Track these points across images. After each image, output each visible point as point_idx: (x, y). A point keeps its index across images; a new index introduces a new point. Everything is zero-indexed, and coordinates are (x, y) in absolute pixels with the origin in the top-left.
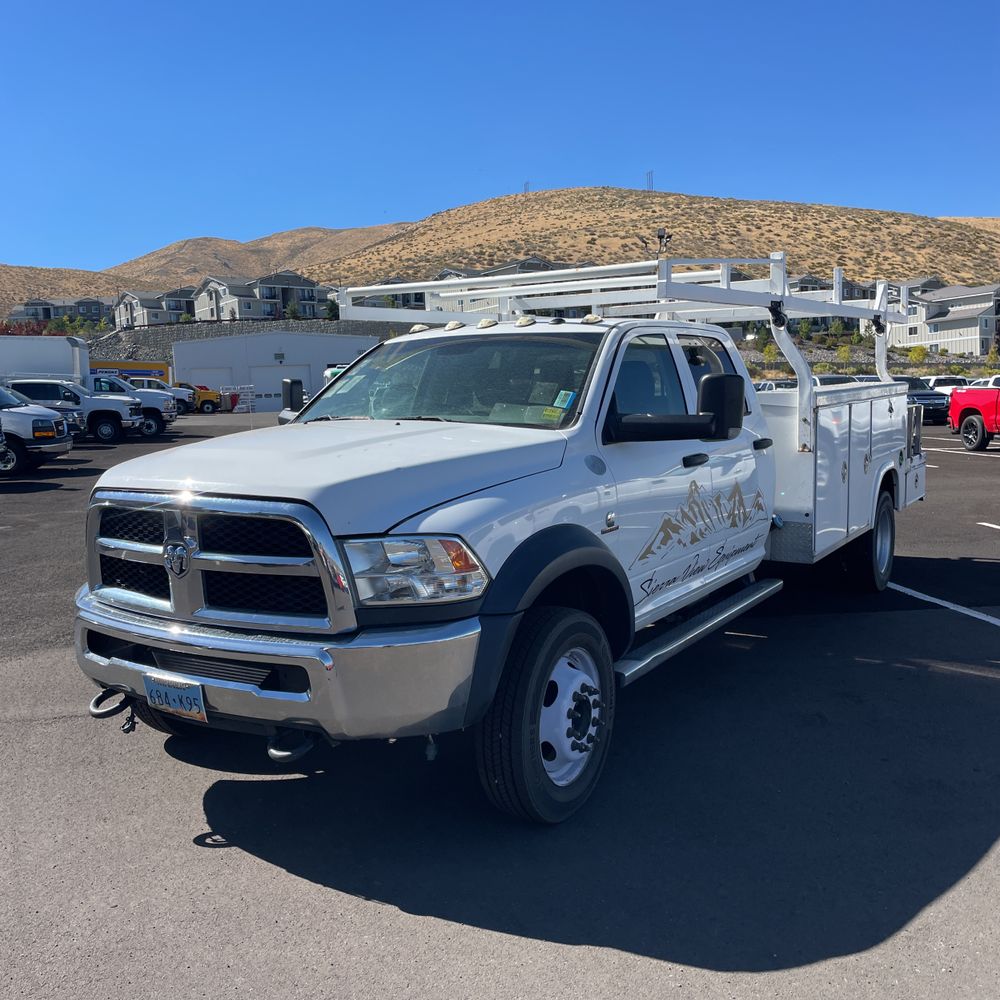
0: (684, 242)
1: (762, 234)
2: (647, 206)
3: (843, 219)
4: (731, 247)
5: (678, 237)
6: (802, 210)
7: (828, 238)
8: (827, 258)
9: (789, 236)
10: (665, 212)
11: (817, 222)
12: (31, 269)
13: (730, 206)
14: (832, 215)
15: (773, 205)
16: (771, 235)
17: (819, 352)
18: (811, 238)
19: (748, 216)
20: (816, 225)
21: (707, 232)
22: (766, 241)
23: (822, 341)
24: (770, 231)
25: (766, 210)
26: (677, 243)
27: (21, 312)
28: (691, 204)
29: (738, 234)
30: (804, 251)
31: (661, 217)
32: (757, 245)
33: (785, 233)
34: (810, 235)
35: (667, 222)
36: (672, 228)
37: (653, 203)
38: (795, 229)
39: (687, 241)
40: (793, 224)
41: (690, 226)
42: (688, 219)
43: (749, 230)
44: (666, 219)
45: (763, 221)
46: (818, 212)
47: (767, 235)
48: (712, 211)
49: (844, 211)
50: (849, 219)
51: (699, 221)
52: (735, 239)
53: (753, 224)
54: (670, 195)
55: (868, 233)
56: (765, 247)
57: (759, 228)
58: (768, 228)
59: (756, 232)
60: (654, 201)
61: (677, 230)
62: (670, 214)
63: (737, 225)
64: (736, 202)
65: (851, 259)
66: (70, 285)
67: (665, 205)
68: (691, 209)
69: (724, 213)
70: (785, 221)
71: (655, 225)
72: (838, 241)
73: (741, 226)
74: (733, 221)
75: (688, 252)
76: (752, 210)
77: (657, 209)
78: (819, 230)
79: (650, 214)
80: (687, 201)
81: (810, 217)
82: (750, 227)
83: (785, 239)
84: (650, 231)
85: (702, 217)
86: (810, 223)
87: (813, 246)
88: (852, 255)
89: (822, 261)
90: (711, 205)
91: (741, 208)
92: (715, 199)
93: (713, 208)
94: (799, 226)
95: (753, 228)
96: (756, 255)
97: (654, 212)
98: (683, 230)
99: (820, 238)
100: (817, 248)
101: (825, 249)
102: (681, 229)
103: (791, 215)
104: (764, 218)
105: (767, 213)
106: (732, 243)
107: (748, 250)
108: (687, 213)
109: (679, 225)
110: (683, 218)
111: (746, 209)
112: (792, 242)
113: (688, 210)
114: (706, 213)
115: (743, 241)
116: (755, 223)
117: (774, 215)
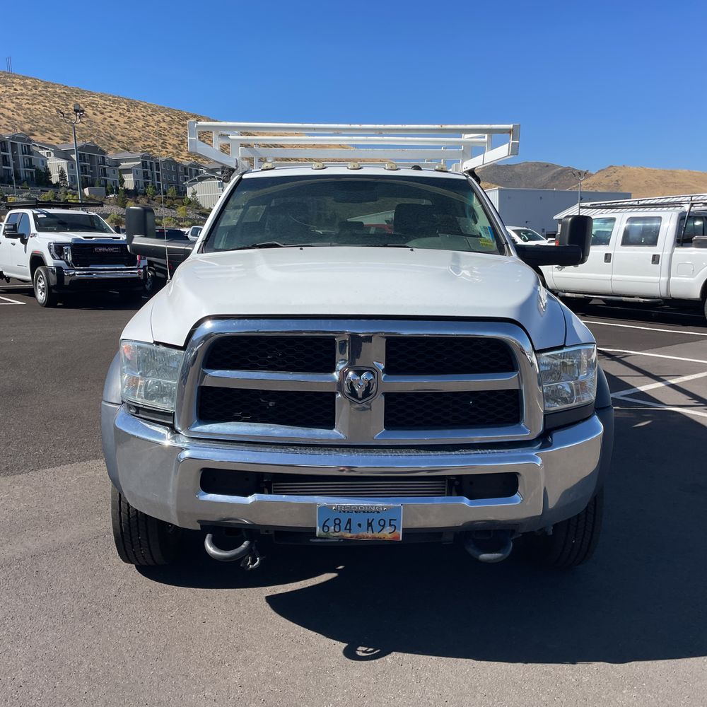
0: (44, 117)
1: (105, 119)
2: (8, 84)
3: (163, 114)
5: (38, 112)
6: (133, 104)
7: (153, 127)
8: (154, 142)
9: (125, 123)
10: (25, 91)
11: (145, 115)
13: (78, 93)
14: (154, 110)
15: (111, 98)
16: (112, 120)
18: (141, 126)
19: (93, 103)
22: (109, 124)
23: (164, 202)
24: (111, 117)
25: (106, 101)
26: (38, 117)
28: (46, 87)
30: (137, 135)
31: (22, 95)
32: (102, 126)
33: (122, 120)
34: (141, 124)
35: (28, 100)
36: (33, 104)
37: (13, 83)
38: (129, 118)
39: (46, 117)
40: (127, 114)
41: (48, 105)
42: (45, 99)
43: (95, 114)
44: (26, 97)
45: (104, 108)
46: (145, 107)
47: (109, 119)
48: (64, 96)
49: (163, 110)
50: (166, 115)
51: (54, 102)
52: (84, 120)
53: (97, 110)
54: (27, 78)
55: (180, 127)
56: (109, 129)
57: (103, 114)
58: (109, 114)
59: (100, 117)
60: (15, 81)
61: (37, 107)
62: (29, 93)
63: (85, 109)
64: (83, 91)
65: (170, 144)
67: (25, 85)
68: (47, 91)
69: (74, 99)
70: (121, 111)
71: (17, 101)
72: (160, 130)
73: (89, 111)
75: (48, 125)
76: (95, 99)
77: (18, 88)
78: (146, 121)
79: (12, 91)
80: (43, 85)
81: (139, 110)
82: (96, 112)
83: (123, 125)
84: (14, 105)
85: (57, 99)
86: (140, 115)
87: (144, 132)
88: (170, 141)
89: (151, 144)
90: (63, 91)
91: (87, 97)
92: (65, 87)
93: (64, 93)
94: (132, 116)
95: (98, 113)
96: (102, 134)
97: (15, 90)
98: (43, 108)
99: (148, 126)
100: (146, 134)
101: (152, 135)
102: (41, 106)
103: (125, 107)
104: (106, 107)
105: (107, 103)
106: (82, 123)
107: (96, 129)
108: (43, 94)
109: (39, 103)
110: (41, 98)
111: (91, 98)
112: (128, 127)
113: (45, 92)
114: (60, 96)
115: (91, 122)
116: (99, 109)
117: (113, 105)
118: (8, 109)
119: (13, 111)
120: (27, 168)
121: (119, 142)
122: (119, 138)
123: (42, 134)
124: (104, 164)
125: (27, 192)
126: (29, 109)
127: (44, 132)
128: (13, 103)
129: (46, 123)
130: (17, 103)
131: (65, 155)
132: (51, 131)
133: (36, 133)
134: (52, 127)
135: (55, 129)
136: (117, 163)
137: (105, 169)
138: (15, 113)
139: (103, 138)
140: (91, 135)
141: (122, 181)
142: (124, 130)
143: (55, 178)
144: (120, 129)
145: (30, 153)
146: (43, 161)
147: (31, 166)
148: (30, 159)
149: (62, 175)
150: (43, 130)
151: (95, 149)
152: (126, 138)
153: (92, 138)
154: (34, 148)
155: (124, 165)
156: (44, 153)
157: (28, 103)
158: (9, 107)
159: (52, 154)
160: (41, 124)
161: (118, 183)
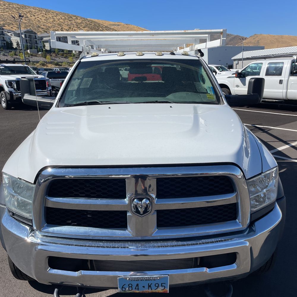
0: (9, 18)
1: (36, 18)
3: (61, 16)
4: (25, 21)
5: (6, 16)
6: (47, 11)
7: (57, 21)
8: (58, 28)
9: (44, 20)
11: (53, 16)
13: (23, 7)
14: (57, 14)
15: (38, 9)
16: (39, 19)
17: (62, 58)
18: (51, 21)
19: (30, 11)
20: (53, 17)
21: (17, 16)
22: (37, 21)
23: (63, 55)
24: (38, 17)
25: (36, 10)
26: (6, 18)
28: (9, 5)
29: (27, 17)
30: (50, 25)
32: (34, 22)
33: (43, 18)
34: (51, 20)
35: (1, 11)
36: (4, 13)
38: (46, 17)
39: (10, 18)
40: (45, 16)
41: (10, 13)
42: (9, 10)
43: (31, 16)
45: (35, 14)
46: (53, 12)
47: (37, 18)
48: (17, 8)
49: (61, 13)
50: (63, 16)
51: (13, 11)
52: (27, 19)
55: (69, 21)
56: (37, 23)
57: (34, 16)
59: (33, 17)
61: (6, 14)
62: (2, 8)
64: (25, 6)
68: (10, 7)
69: (22, 9)
70: (42, 15)
72: (60, 23)
73: (28, 15)
74: (25, 13)
75: (11, 22)
76: (31, 9)
78: (54, 19)
80: (8, 4)
81: (50, 14)
82: (31, 15)
83: (44, 21)
85: (14, 10)
86: (51, 16)
87: (53, 24)
88: (65, 28)
89: (56, 29)
90: (17, 6)
91: (27, 9)
92: (18, 4)
93: (17, 7)
94: (47, 17)
95: (33, 16)
96: (35, 25)
98: (8, 14)
99: (55, 21)
100: (54, 24)
101: (56, 25)
102: (7, 13)
103: (44, 13)
104: (36, 13)
105: (36, 11)
106: (26, 20)
107: (32, 23)
108: (8, 8)
109: (6, 12)
110: (7, 10)
111: (29, 9)
112: (46, 22)
113: (9, 7)
114: (15, 9)
115: (30, 20)
116: (33, 14)
117: (39, 12)
120: (2, 41)
121: (42, 28)
122: (42, 27)
123: (8, 26)
124: (36, 38)
125: (3, 52)
126: (2, 15)
127: (9, 25)
129: (10, 21)
131: (18, 35)
132: (12, 24)
133: (6, 25)
134: (13, 22)
135: (14, 24)
136: (42, 38)
137: (36, 41)
139: (35, 27)
140: (30, 26)
141: (44, 46)
142: (44, 23)
143: (15, 46)
144: (42, 23)
145: (3, 35)
146: (9, 38)
147: (4, 40)
148: (4, 37)
149: (18, 44)
150: (9, 24)
151: (32, 32)
152: (45, 27)
153: (31, 27)
154: (5, 32)
155: (45, 39)
156: (9, 34)
157: (2, 12)
159: (13, 35)
160: (8, 21)
161: (42, 47)
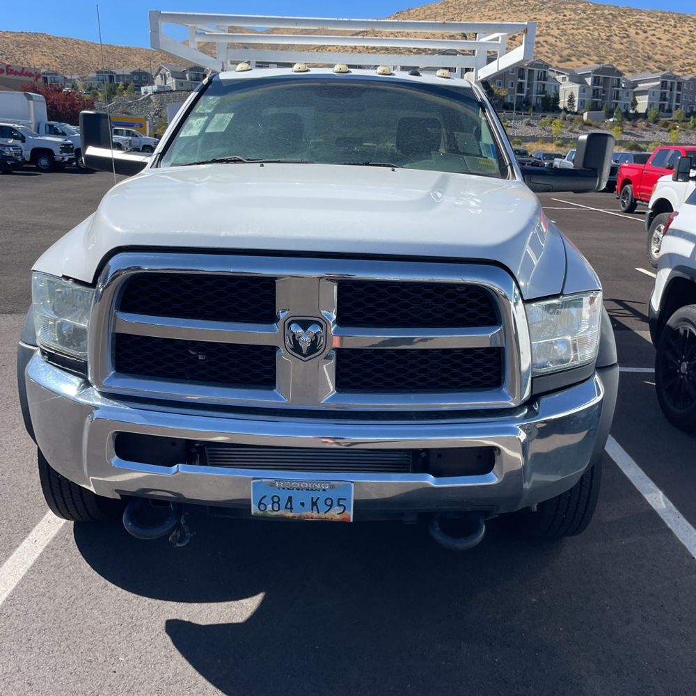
0: (584, 41)
1: (647, 37)
2: (560, 11)
4: (621, 46)
5: (580, 37)
6: (682, 19)
9: (668, 40)
10: (573, 16)
11: (692, 29)
12: (110, 46)
13: (625, 13)
15: (660, 14)
16: (654, 39)
18: (685, 42)
19: (638, 22)
20: (691, 31)
21: (604, 34)
22: (650, 43)
24: (654, 35)
25: (652, 18)
26: (579, 42)
27: (94, 78)
28: (595, 10)
29: (628, 36)
30: (678, 52)
31: (569, 20)
32: (642, 46)
33: (665, 37)
34: (685, 40)
35: (574, 25)
36: (577, 29)
37: (565, 9)
38: (674, 34)
39: (587, 40)
40: (673, 30)
41: (591, 28)
42: (590, 23)
43: (637, 33)
44: (573, 22)
45: (649, 26)
47: (651, 38)
48: (610, 17)
51: (599, 25)
52: (625, 40)
53: (641, 29)
56: (648, 48)
57: (645, 32)
58: (652, 32)
59: (642, 35)
61: (580, 31)
62: (577, 17)
63: (628, 29)
64: (631, 11)
66: (136, 59)
67: (575, 11)
68: (594, 14)
69: (620, 19)
70: (666, 28)
71: (564, 27)
73: (631, 30)
74: (626, 25)
75: (586, 49)
76: (642, 17)
77: (567, 14)
79: (561, 17)
80: (593, 7)
81: (687, 25)
82: (639, 31)
83: (665, 43)
84: (559, 31)
85: (602, 22)
86: (686, 30)
87: (687, 49)
89: (691, 62)
90: (611, 12)
91: (634, 15)
92: (616, 7)
93: (612, 14)
94: (677, 32)
95: (641, 32)
96: (639, 54)
97: (565, 16)
98: (585, 31)
99: (693, 42)
103: (673, 23)
104: (651, 24)
105: (653, 20)
106: (622, 44)
107: (634, 50)
108: (590, 18)
109: (583, 27)
110: (587, 22)
111: (638, 17)
112: (670, 44)
113: (592, 16)
114: (606, 18)
115: (631, 42)
116: (643, 28)
117: (659, 22)
118: (553, 36)
119: (556, 38)
120: (540, 94)
121: (656, 62)
122: (657, 57)
123: (578, 59)
124: (619, 85)
125: (527, 118)
126: (572, 34)
127: (581, 56)
128: (558, 29)
129: (585, 47)
130: (563, 29)
131: (579, 79)
132: (588, 55)
133: (573, 58)
134: (590, 50)
135: (592, 53)
136: (635, 84)
137: (618, 92)
138: (558, 40)
139: (639, 59)
140: (628, 57)
141: (635, 104)
142: (665, 49)
143: (563, 103)
144: (659, 48)
145: (545, 79)
146: (555, 87)
147: (544, 92)
148: (544, 85)
149: (571, 100)
150: (581, 54)
151: (612, 71)
152: (665, 57)
153: (628, 59)
154: (550, 74)
155: (641, 86)
156: (559, 78)
157: (573, 28)
158: (554, 34)
159: (567, 79)
160: (580, 49)
161: (630, 106)
